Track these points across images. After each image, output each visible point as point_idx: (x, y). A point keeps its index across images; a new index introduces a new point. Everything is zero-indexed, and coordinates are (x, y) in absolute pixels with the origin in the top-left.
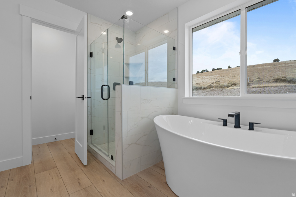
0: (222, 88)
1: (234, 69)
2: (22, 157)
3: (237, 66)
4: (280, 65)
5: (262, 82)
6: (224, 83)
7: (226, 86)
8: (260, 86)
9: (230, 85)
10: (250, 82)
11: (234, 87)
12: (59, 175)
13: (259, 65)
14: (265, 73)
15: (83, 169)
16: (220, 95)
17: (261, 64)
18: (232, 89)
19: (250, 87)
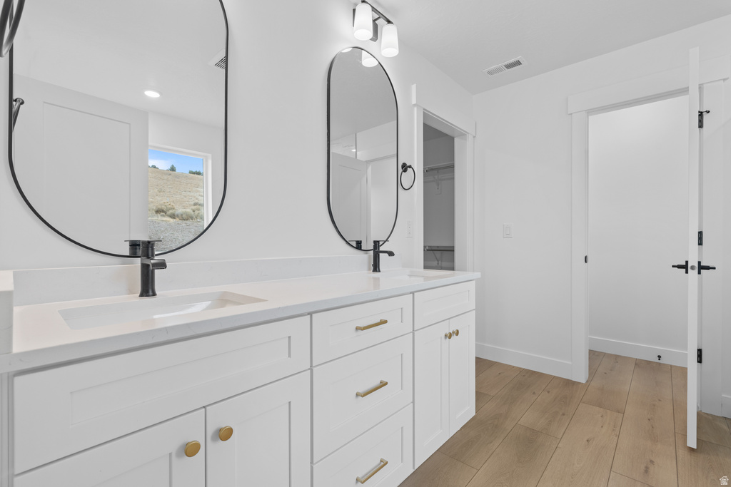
2: (571, 363)
12: (618, 429)
15: (681, 452)
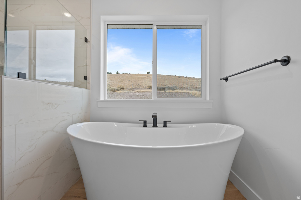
0: (113, 91)
1: (121, 75)
3: (124, 73)
4: (151, 77)
5: (142, 88)
6: (114, 87)
7: (116, 90)
8: (141, 91)
9: (119, 89)
10: (134, 88)
11: (123, 91)
13: (138, 75)
14: (143, 81)
16: (111, 98)
17: (140, 74)
18: (121, 93)
19: (134, 91)
